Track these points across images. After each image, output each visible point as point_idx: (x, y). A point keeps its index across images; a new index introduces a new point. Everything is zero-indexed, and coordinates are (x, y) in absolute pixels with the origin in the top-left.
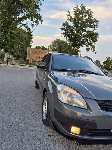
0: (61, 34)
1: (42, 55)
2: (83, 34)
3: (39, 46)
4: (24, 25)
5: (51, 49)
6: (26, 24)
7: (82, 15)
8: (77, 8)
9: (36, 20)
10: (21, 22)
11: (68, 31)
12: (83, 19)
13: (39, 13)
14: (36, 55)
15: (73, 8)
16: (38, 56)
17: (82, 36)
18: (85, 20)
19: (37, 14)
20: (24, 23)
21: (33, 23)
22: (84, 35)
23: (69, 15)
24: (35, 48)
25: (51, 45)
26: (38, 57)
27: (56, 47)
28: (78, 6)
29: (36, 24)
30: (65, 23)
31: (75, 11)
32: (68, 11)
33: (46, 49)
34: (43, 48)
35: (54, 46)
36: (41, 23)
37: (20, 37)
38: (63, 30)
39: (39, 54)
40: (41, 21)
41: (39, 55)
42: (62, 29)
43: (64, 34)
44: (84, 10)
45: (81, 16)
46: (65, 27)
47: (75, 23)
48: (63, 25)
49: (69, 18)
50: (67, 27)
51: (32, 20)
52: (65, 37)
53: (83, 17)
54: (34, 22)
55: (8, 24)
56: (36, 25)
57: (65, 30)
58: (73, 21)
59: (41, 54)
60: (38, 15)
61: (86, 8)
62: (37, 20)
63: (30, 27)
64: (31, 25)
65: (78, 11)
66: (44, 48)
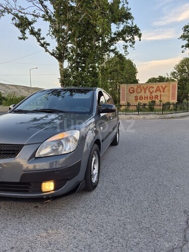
0: (183, 47)
1: (145, 92)
3: (154, 78)
4: (112, 51)
5: (176, 78)
6: (115, 49)
9: (130, 37)
13: (134, 25)
14: (135, 94)
16: (139, 95)
19: (132, 28)
20: (111, 49)
21: (126, 44)
24: (147, 82)
25: (175, 71)
26: (138, 98)
27: (185, 72)
29: (131, 43)
30: (187, 24)
35: (182, 71)
36: (140, 40)
37: (117, 71)
38: (186, 39)
39: (140, 92)
40: (140, 36)
41: (141, 94)
42: (184, 37)
43: (188, 46)
48: (185, 30)
51: (124, 39)
54: (126, 41)
56: (131, 46)
59: (143, 91)
60: (134, 27)
62: (133, 36)
64: (124, 48)
66: (164, 78)
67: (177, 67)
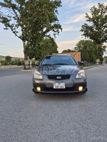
0: (82, 35)
2: (104, 30)
3: (66, 50)
5: (77, 50)
6: (50, 35)
7: (101, 12)
8: (94, 8)
9: (57, 30)
10: (46, 35)
11: (88, 32)
12: (103, 16)
13: (59, 24)
15: (90, 9)
17: (104, 32)
18: (105, 16)
19: (57, 25)
20: (47, 35)
21: (55, 33)
22: (106, 31)
23: (87, 17)
24: (62, 53)
25: (76, 47)
27: (81, 47)
28: (94, 6)
29: (57, 33)
30: (84, 24)
31: (92, 12)
32: (86, 14)
33: (72, 51)
34: (69, 51)
35: (79, 47)
36: (62, 31)
37: (48, 46)
38: (83, 32)
40: (61, 29)
42: (82, 30)
43: (84, 35)
44: (102, 8)
45: (100, 14)
46: (84, 28)
47: (94, 22)
48: (82, 27)
49: (88, 19)
50: (86, 28)
51: (54, 30)
52: (87, 37)
53: (103, 14)
54: (55, 32)
55: (35, 39)
56: (57, 34)
57: (85, 31)
58: (92, 21)
61: (103, 5)
63: (52, 36)
65: (96, 11)
66: (71, 50)
67: (77, 45)
